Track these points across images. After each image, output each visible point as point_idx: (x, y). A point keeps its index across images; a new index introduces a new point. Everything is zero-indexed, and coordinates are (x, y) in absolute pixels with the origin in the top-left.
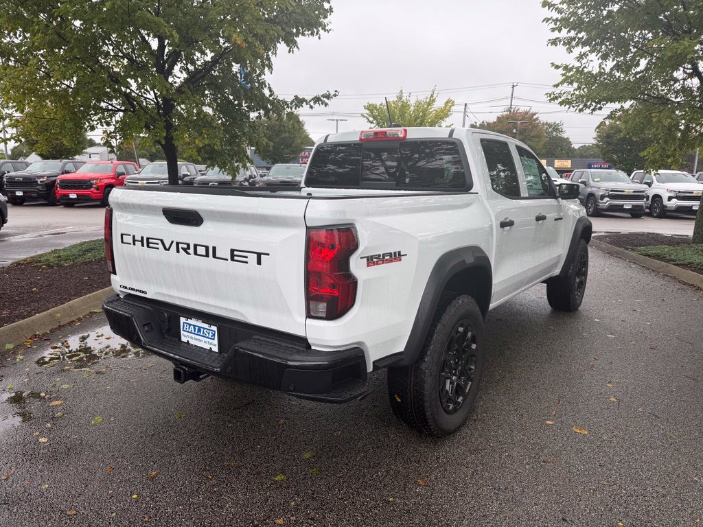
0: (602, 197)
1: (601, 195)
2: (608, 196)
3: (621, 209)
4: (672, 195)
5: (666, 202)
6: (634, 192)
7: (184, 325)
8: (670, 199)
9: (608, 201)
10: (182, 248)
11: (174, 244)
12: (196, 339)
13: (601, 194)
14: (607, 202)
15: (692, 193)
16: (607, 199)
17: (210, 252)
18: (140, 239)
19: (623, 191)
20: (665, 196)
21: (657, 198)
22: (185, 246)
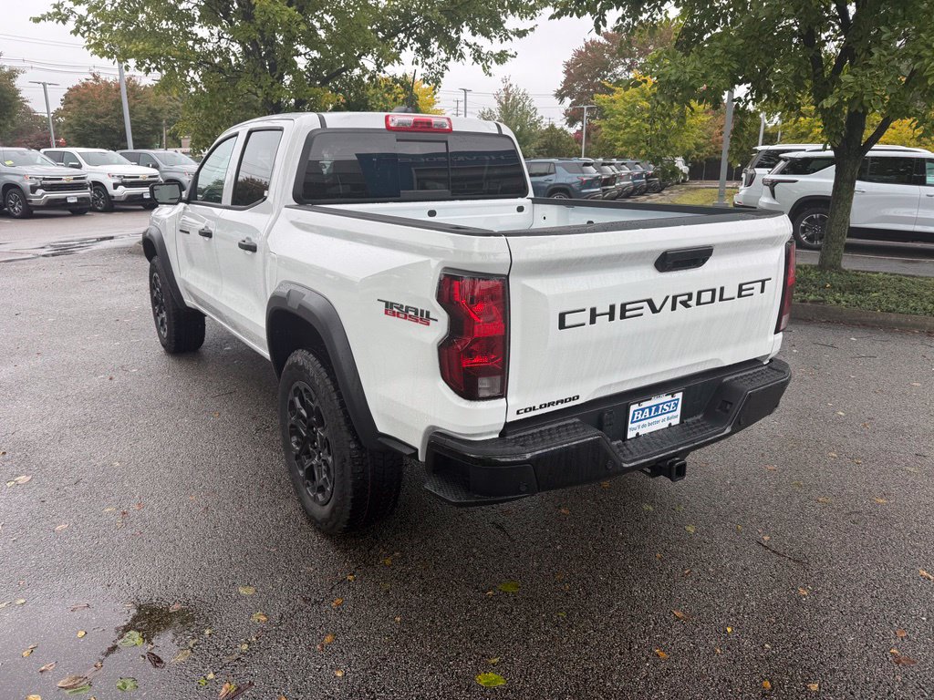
0: (34, 189)
1: (31, 187)
2: (42, 187)
3: (63, 205)
4: (117, 181)
5: (112, 191)
6: (74, 179)
7: (634, 415)
8: (116, 186)
9: (43, 194)
10: (681, 302)
11: (670, 300)
12: (650, 424)
13: (29, 184)
14: (41, 196)
15: (138, 177)
16: (40, 192)
17: (718, 295)
18: (608, 310)
19: (61, 179)
20: (109, 183)
21: (97, 185)
22: (686, 298)
